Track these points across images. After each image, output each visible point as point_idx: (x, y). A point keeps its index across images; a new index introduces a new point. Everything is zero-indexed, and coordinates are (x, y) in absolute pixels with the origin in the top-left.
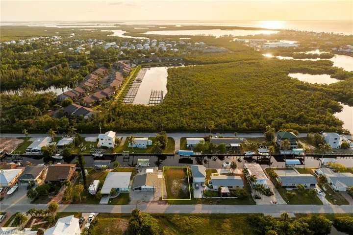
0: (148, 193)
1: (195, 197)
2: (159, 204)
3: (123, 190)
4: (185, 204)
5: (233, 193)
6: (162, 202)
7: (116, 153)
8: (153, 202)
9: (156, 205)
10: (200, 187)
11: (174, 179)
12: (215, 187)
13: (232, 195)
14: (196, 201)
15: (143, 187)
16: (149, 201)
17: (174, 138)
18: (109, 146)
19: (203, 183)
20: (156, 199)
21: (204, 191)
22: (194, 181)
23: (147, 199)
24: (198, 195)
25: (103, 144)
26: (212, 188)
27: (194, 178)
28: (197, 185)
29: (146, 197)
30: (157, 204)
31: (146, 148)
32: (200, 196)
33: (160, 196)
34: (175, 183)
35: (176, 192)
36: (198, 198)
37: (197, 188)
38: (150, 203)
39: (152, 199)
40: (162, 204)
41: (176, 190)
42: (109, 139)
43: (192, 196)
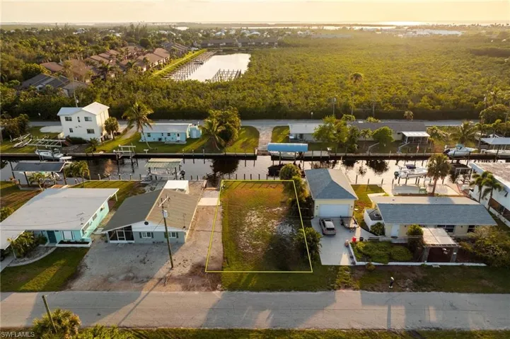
0: (155, 249)
1: (324, 263)
2: (187, 288)
3: (68, 237)
4: (289, 290)
5: (469, 247)
6: (198, 282)
7: (101, 153)
8: (164, 281)
9: (175, 290)
10: (340, 230)
11: (250, 208)
12: (395, 231)
13: (463, 254)
14: (330, 279)
15: (138, 227)
16: (149, 278)
17: (258, 127)
18: (87, 137)
19: (348, 218)
20: (176, 272)
21: (354, 242)
22: (316, 213)
23: (143, 270)
24: (337, 254)
25: (71, 131)
26: (383, 233)
27: (318, 202)
28: (329, 224)
29: (143, 262)
30: (179, 286)
31: (185, 142)
32: (345, 261)
33: (198, 259)
34: (254, 219)
35: (255, 247)
36: (337, 268)
37: (330, 233)
38: (150, 284)
39: (162, 272)
40: (198, 288)
41: (256, 238)
42: (86, 119)
43: (316, 259)
